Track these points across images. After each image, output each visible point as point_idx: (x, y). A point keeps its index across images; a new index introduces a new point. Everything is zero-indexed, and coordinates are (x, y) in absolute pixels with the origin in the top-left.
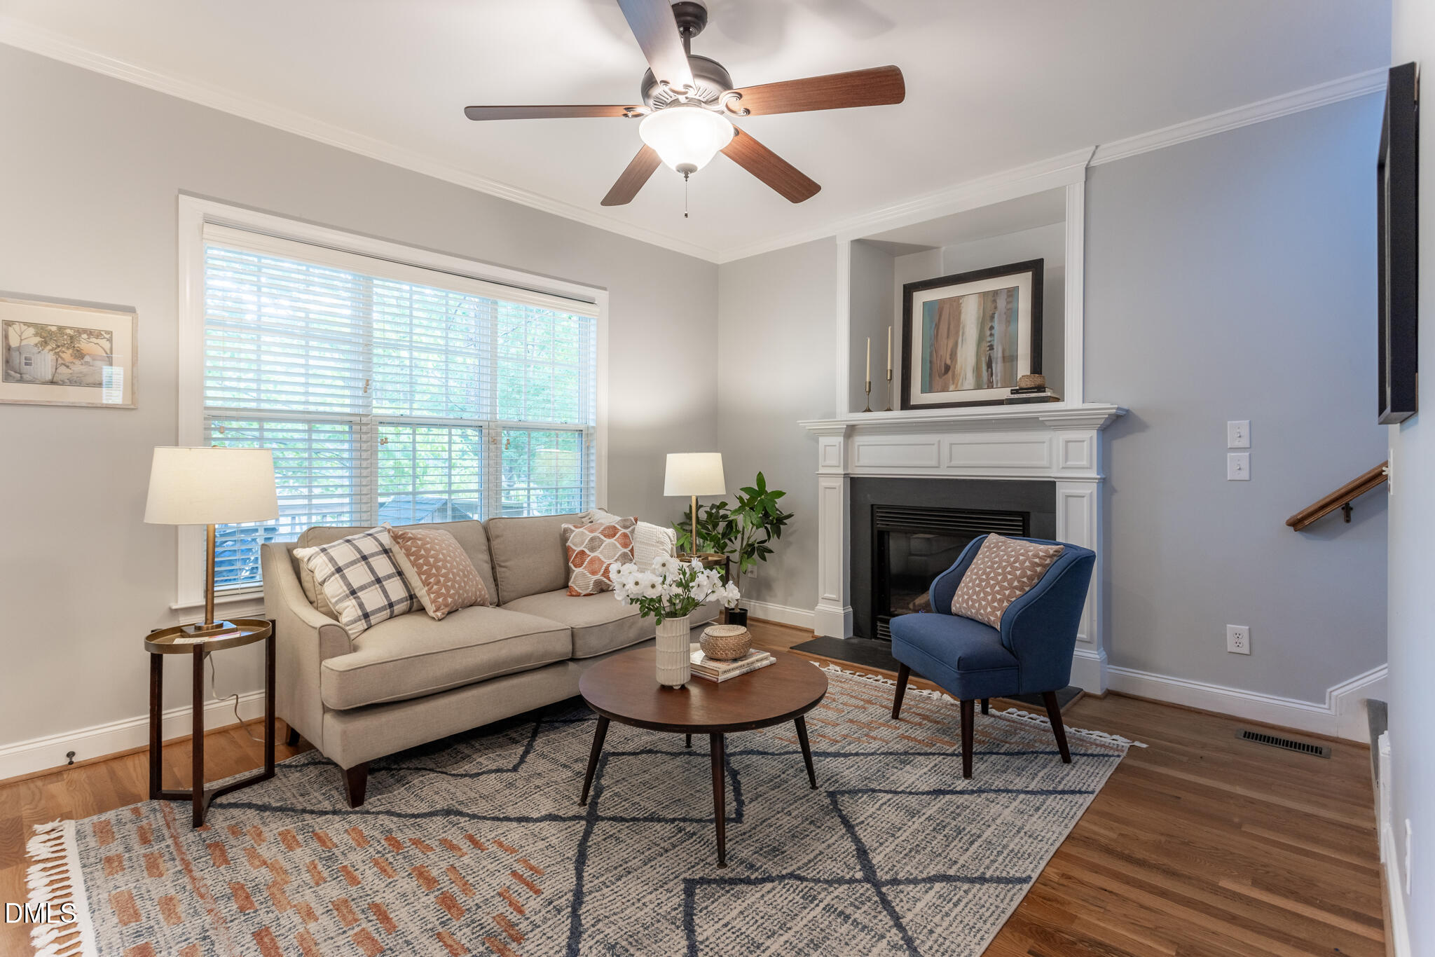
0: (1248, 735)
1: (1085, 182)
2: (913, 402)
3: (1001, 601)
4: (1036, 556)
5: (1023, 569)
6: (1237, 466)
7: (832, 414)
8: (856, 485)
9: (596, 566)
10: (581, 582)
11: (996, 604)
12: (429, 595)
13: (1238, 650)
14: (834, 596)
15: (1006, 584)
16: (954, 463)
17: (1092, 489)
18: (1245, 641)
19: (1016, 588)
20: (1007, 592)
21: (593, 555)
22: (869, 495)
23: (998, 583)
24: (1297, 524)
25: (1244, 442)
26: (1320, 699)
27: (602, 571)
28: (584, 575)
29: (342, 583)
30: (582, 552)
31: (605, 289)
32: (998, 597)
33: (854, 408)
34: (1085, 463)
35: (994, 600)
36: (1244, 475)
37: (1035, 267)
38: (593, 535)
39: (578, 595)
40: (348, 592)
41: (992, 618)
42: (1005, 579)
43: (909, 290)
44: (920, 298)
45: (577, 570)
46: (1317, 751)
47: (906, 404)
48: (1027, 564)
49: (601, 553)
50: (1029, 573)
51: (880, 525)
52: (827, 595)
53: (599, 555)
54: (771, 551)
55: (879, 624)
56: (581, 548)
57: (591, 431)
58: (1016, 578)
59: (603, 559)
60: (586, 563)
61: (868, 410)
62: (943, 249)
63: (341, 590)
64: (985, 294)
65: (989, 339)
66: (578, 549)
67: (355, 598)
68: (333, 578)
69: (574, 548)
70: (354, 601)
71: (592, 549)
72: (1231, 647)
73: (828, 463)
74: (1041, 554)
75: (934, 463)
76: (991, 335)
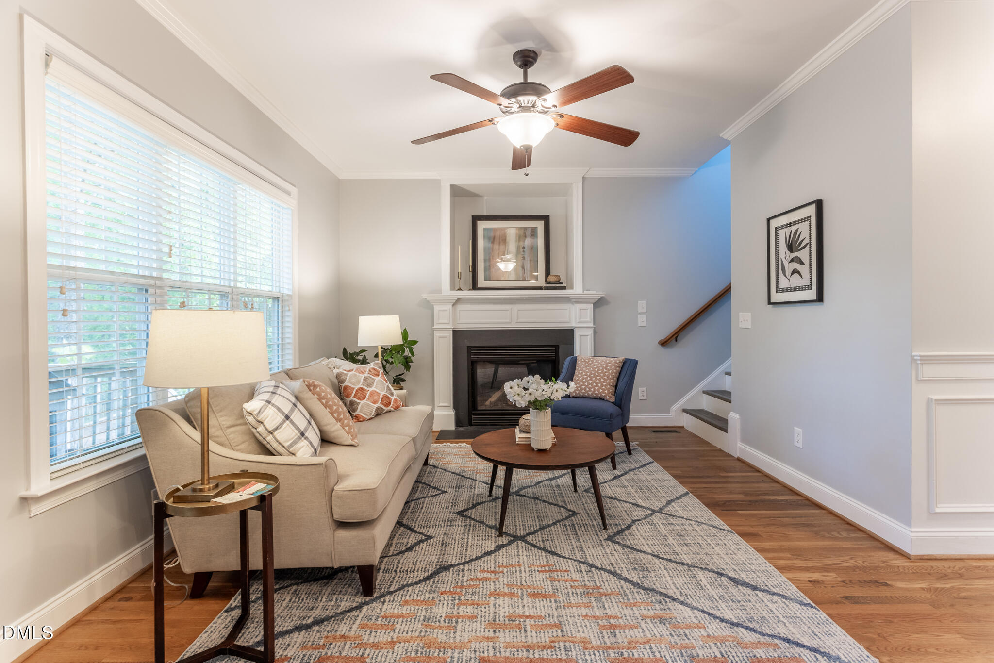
0: (655, 432)
1: (583, 184)
2: (479, 285)
3: (606, 386)
4: (616, 363)
5: (612, 370)
6: (642, 320)
7: (439, 291)
8: (456, 334)
9: (376, 397)
10: (366, 410)
11: (604, 387)
12: (343, 428)
13: (643, 398)
14: (446, 404)
15: (606, 377)
16: (520, 320)
17: (590, 332)
18: (645, 394)
19: (611, 379)
20: (608, 381)
21: (371, 389)
22: (466, 341)
23: (602, 377)
24: (664, 343)
25: (644, 311)
26: (668, 412)
27: (380, 400)
28: (368, 405)
29: (294, 428)
30: (361, 389)
31: (295, 186)
32: (604, 384)
33: (453, 288)
34: (588, 319)
35: (602, 386)
36: (644, 324)
37: (546, 219)
38: (364, 376)
39: (364, 420)
40: (299, 434)
41: (604, 395)
42: (605, 375)
43: (475, 219)
44: (482, 226)
45: (362, 402)
46: (675, 432)
47: (475, 287)
48: (613, 367)
49: (376, 387)
50: (615, 371)
51: (474, 358)
52: (441, 404)
53: (376, 390)
54: (404, 381)
55: (473, 417)
56: (360, 386)
57: (286, 298)
58: (610, 374)
59: (379, 392)
60: (367, 396)
61: (460, 289)
62: (486, 198)
63: (294, 434)
64: (520, 229)
65: (522, 253)
66: (357, 387)
67: (305, 439)
68: (285, 425)
69: (352, 386)
70: (305, 441)
71: (369, 386)
72: (640, 398)
73: (440, 321)
74: (618, 362)
75: (508, 321)
76: (524, 251)
